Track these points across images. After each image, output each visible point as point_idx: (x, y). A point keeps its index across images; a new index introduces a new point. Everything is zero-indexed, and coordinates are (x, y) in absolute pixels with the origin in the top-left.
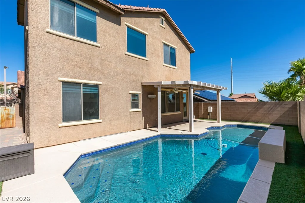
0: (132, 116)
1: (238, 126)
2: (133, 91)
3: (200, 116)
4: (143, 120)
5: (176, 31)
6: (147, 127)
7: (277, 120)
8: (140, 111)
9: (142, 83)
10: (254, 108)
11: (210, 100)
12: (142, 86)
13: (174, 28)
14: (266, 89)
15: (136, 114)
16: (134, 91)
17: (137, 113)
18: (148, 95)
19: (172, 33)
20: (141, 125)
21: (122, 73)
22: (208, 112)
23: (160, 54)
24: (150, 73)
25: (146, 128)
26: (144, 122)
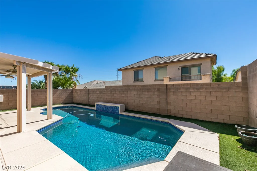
7: (64, 101)
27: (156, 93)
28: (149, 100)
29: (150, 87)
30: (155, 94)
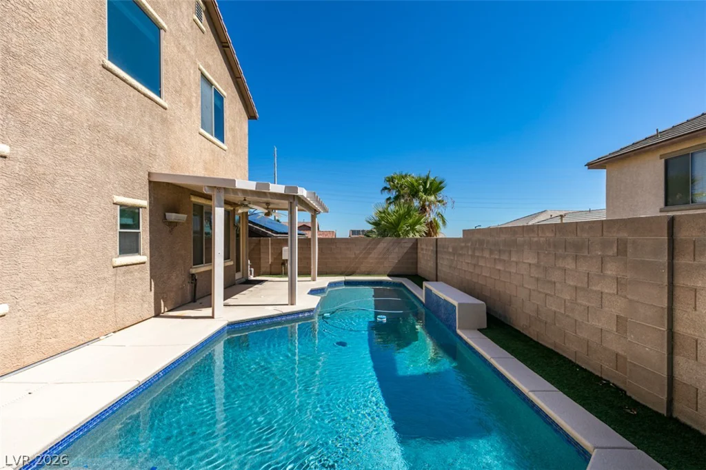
0: (120, 279)
1: (347, 283)
2: (124, 196)
3: (263, 270)
4: (151, 290)
5: (224, 51)
6: (162, 311)
7: (394, 267)
8: (144, 263)
9: (149, 174)
10: (365, 248)
11: (277, 233)
12: (150, 182)
13: (222, 43)
14: (381, 217)
15: (131, 272)
16: (129, 197)
17: (136, 270)
18: (167, 214)
19: (217, 53)
20: (146, 306)
21: (89, 126)
22: (283, 258)
23: (194, 100)
24: (170, 149)
25: (158, 314)
26: (153, 296)
27: (611, 270)
28: (579, 301)
29: (585, 235)
30: (609, 273)
